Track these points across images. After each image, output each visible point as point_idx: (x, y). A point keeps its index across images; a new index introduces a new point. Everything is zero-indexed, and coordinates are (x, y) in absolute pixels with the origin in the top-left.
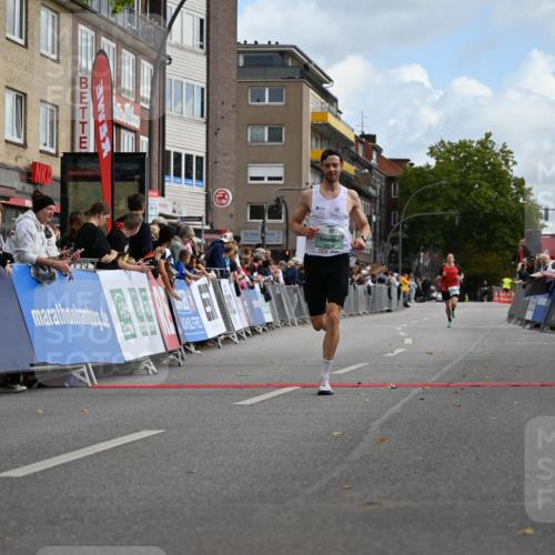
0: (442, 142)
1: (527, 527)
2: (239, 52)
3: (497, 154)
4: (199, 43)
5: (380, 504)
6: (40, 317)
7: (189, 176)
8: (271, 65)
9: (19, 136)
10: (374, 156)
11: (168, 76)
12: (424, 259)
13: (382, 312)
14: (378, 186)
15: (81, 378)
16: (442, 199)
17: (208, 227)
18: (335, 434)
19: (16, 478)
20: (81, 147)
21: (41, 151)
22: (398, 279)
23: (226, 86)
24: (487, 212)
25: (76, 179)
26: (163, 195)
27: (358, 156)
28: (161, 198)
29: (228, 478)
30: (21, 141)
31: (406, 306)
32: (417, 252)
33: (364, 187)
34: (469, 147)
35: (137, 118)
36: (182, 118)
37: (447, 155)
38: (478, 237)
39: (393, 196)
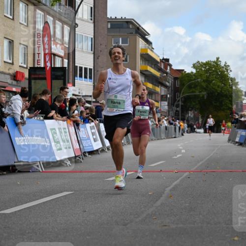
0: (198, 62)
1: (235, 237)
2: (108, 22)
3: (223, 67)
4: (90, 18)
5: (169, 226)
6: (19, 141)
7: (86, 77)
8: (122, 28)
9: (10, 59)
10: (169, 68)
11: (76, 32)
12: (191, 114)
13: (172, 138)
14: (170, 82)
15: (37, 168)
16: (198, 87)
17: (94, 100)
18: (150, 193)
19: (7, 214)
20: (38, 64)
21: (20, 66)
22: (179, 123)
23: (103, 37)
24: (219, 91)
25: (35, 79)
26: (74, 86)
27: (161, 68)
28: (73, 87)
29: (102, 214)
30: (11, 62)
31: (183, 135)
32: (187, 111)
33: (164, 82)
34: (210, 64)
35: (63, 51)
36: (83, 51)
37: (200, 67)
38: (215, 104)
39: (177, 86)
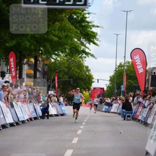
16: (62, 72)
24: (76, 76)
37: (63, 57)
38: (73, 85)
39: (45, 70)
